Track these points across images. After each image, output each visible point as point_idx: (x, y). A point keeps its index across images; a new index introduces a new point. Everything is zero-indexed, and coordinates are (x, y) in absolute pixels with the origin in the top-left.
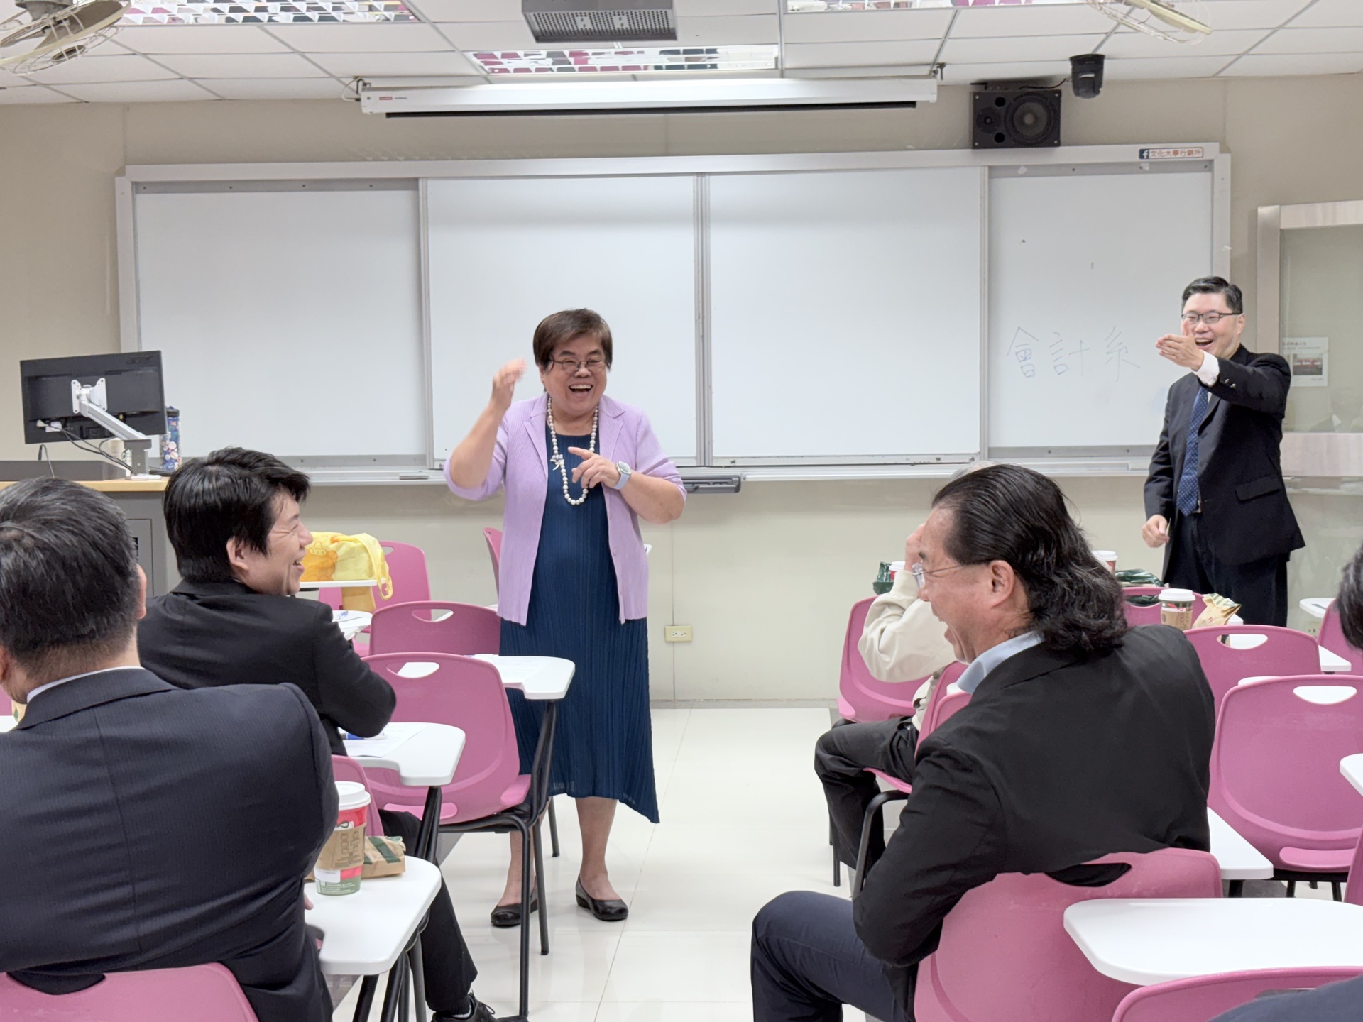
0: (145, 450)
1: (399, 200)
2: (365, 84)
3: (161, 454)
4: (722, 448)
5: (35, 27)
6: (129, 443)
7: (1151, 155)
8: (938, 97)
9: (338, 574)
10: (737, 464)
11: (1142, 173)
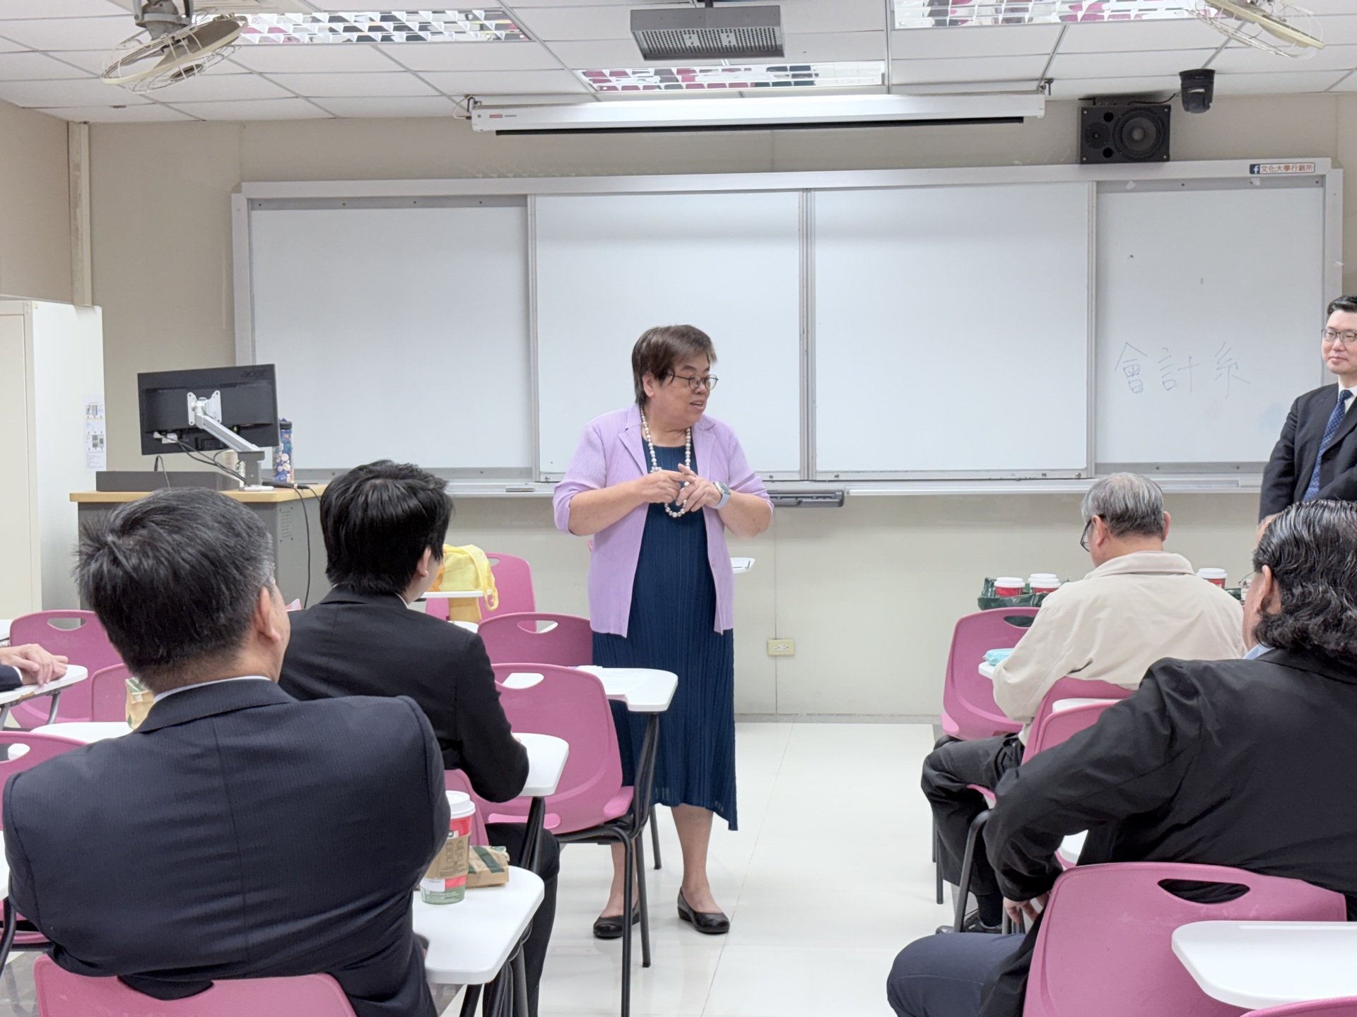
0: (258, 462)
1: (509, 215)
2: (476, 102)
3: (274, 465)
4: (826, 463)
5: (155, 46)
6: (243, 455)
7: (1261, 170)
8: (1046, 113)
9: (445, 585)
10: (840, 478)
11: (1252, 188)
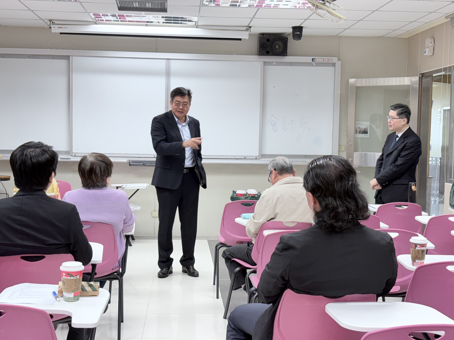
1: (63, 63)
2: (53, 22)
7: (316, 60)
8: (249, 38)
11: (312, 66)
